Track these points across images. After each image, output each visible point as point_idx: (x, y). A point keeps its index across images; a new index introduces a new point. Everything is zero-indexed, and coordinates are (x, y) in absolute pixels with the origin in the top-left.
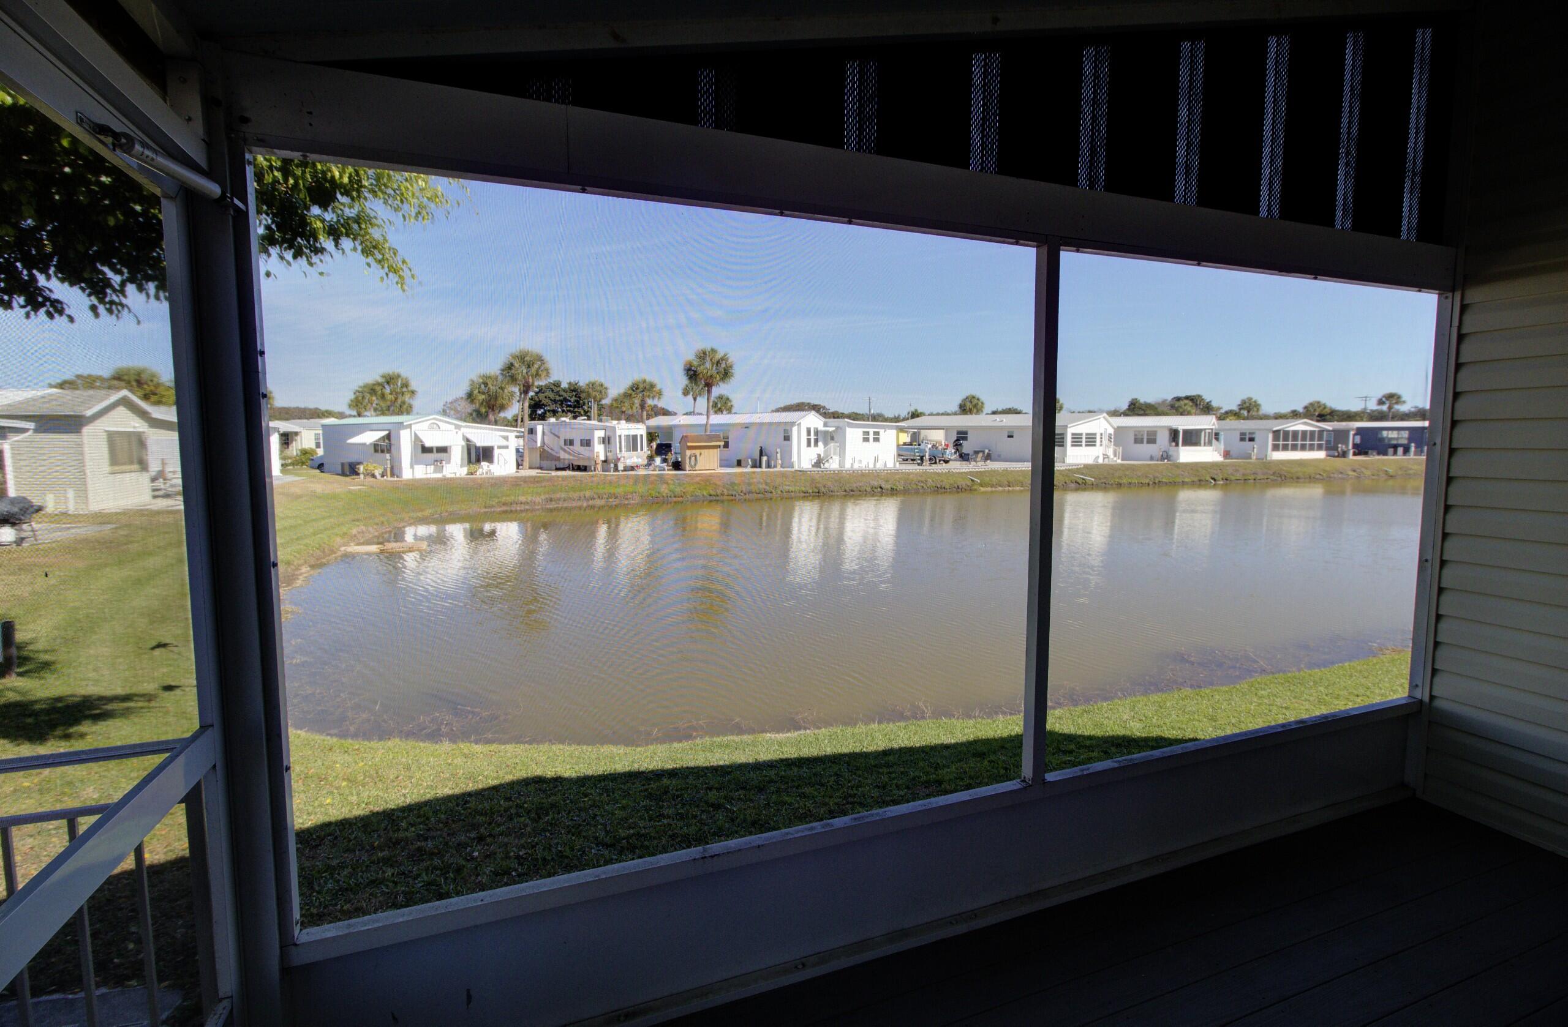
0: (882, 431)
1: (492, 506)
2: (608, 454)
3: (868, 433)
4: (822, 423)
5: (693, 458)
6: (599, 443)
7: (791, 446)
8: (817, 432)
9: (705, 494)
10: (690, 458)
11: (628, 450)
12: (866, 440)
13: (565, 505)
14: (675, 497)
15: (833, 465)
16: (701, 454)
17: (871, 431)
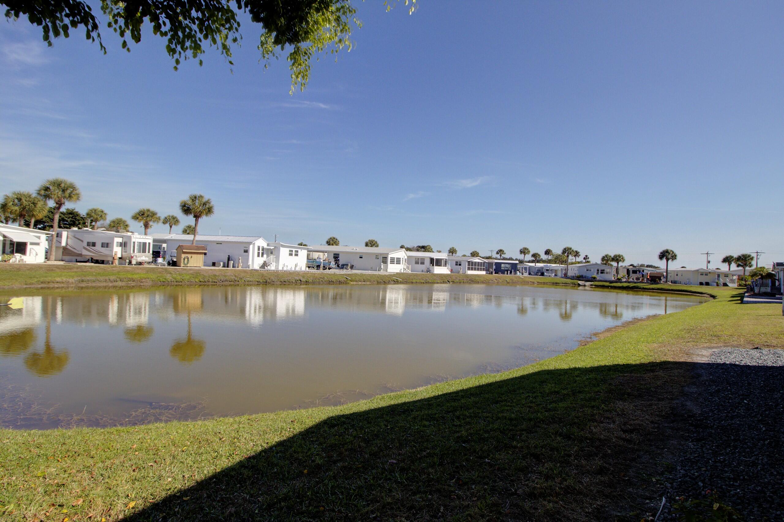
0: (299, 250)
1: (33, 284)
2: (123, 253)
3: (292, 251)
4: (266, 244)
5: (186, 260)
6: (117, 246)
7: (248, 256)
8: (263, 249)
9: (197, 280)
10: (184, 259)
11: (139, 252)
12: (291, 255)
13: (94, 284)
14: (177, 282)
15: (272, 267)
16: (191, 257)
17: (294, 250)
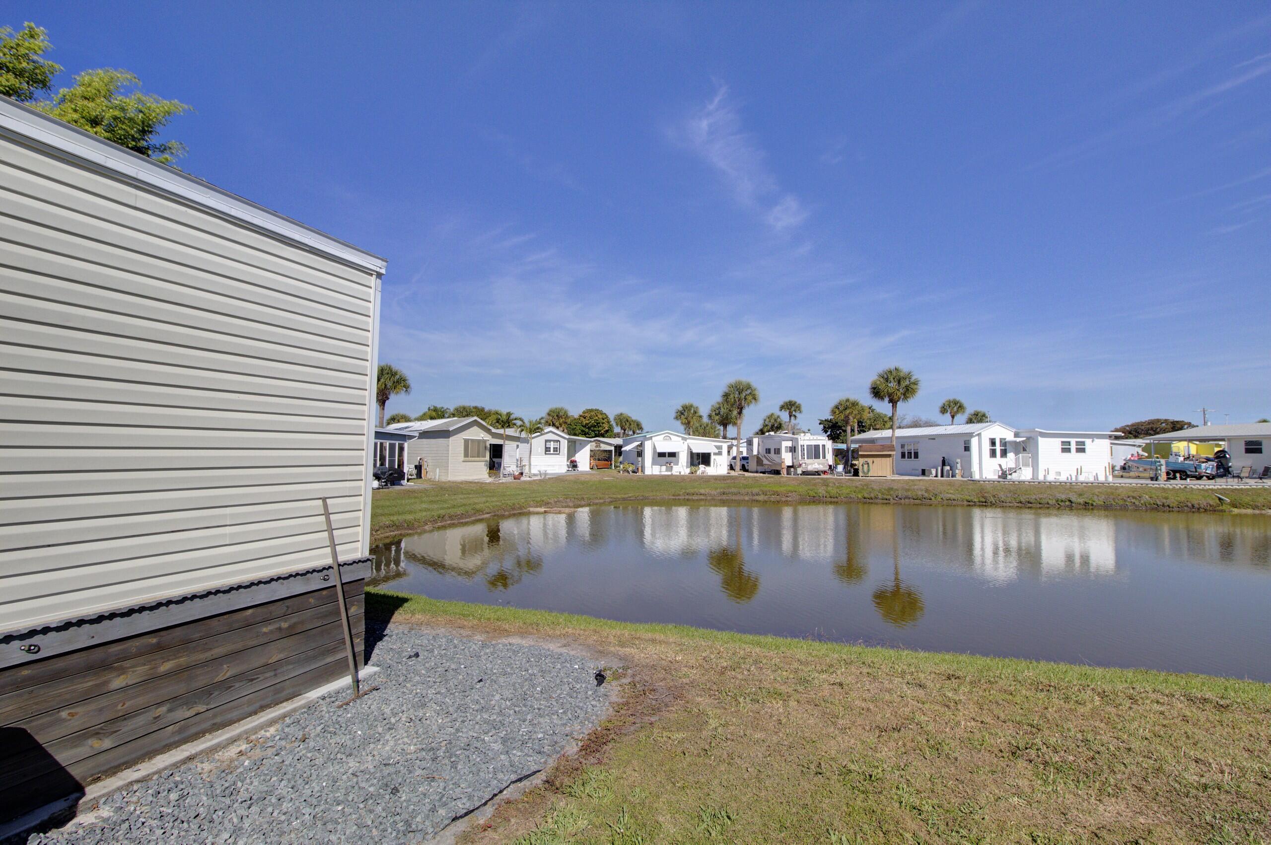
0: (1088, 441)
3: (1069, 443)
4: (1012, 434)
5: (866, 466)
6: (786, 452)
7: (970, 456)
9: (860, 496)
12: (1066, 450)
16: (873, 462)
17: (1073, 441)
